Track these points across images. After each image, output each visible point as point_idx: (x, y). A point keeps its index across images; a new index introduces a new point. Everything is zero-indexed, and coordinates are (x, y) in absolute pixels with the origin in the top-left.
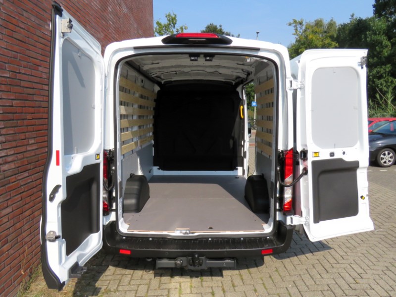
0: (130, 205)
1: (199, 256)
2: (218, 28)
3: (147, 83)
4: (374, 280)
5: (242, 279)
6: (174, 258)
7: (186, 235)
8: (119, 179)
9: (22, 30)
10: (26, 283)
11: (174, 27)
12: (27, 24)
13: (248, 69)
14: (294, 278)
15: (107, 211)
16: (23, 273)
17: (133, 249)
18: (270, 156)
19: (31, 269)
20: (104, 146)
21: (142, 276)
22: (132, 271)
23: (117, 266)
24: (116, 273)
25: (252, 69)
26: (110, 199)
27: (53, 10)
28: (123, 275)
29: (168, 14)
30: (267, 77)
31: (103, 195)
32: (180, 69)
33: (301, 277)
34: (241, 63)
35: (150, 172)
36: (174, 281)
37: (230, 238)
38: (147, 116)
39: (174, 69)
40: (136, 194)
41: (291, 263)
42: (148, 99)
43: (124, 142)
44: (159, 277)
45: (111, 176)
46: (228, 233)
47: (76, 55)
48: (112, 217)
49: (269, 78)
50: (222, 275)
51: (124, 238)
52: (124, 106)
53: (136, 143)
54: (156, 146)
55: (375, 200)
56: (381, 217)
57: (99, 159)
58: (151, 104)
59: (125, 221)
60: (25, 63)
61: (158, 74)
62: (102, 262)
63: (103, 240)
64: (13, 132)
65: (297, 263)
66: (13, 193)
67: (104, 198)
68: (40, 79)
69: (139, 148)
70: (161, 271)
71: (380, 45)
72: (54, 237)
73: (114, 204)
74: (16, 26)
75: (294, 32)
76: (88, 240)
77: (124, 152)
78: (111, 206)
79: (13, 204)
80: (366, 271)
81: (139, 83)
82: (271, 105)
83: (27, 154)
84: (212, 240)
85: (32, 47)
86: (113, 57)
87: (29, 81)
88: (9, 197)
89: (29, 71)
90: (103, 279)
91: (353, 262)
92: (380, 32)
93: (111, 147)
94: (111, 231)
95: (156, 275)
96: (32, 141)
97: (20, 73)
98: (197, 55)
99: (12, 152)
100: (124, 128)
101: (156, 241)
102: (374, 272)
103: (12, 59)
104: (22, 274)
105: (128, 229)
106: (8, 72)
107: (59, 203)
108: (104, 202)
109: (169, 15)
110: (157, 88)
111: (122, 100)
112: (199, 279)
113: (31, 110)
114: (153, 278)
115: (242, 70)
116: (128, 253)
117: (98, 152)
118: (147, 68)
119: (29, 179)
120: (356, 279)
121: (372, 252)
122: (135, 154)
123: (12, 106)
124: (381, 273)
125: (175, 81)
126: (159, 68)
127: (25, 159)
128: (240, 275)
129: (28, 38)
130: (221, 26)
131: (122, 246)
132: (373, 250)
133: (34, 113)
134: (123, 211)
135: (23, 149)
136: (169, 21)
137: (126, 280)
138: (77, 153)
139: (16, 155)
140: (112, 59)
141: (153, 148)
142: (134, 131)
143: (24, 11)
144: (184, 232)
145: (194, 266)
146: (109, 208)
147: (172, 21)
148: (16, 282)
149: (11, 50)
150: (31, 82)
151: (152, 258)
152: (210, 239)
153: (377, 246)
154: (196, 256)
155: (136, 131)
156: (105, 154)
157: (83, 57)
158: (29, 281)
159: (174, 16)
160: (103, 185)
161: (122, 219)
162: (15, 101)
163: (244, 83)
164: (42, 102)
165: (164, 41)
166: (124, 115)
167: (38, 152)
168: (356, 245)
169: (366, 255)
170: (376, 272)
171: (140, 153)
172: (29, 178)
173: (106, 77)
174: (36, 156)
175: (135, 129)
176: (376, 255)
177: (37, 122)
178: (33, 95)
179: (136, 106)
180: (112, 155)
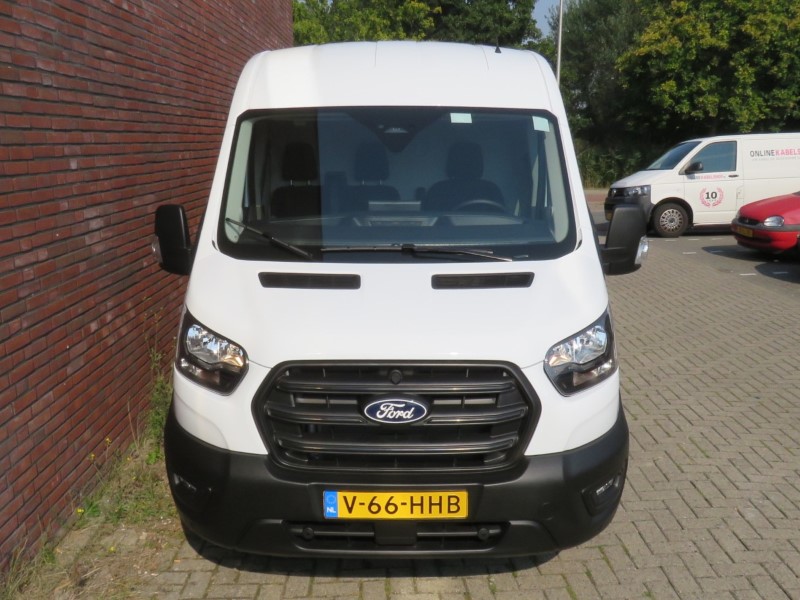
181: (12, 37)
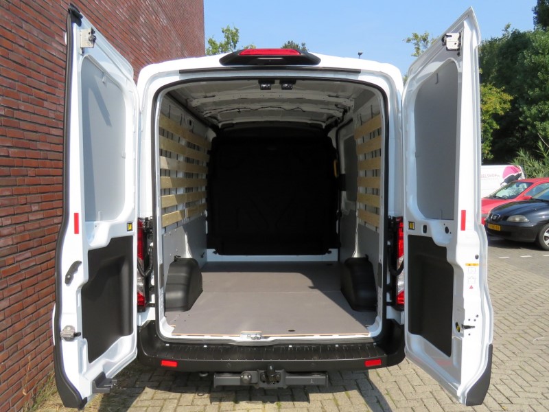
0: (175, 300)
1: (275, 369)
2: (301, 47)
3: (198, 126)
4: (530, 405)
5: (337, 405)
6: (239, 373)
7: (256, 340)
8: (159, 262)
9: (21, 49)
10: (29, 409)
11: (235, 46)
12: (27, 40)
13: (344, 104)
14: (412, 404)
15: (143, 306)
16: (25, 394)
17: (181, 359)
18: (376, 228)
19: (35, 389)
20: (139, 213)
21: (193, 401)
22: (178, 395)
23: (157, 386)
24: (155, 398)
25: (350, 103)
26: (148, 290)
27: (69, 16)
28: (165, 400)
29: (225, 29)
30: (372, 113)
31: (137, 283)
32: (245, 105)
33: (423, 402)
34: (335, 94)
35: (202, 257)
36: (239, 408)
37: (320, 344)
38: (197, 175)
39: (236, 106)
40: (184, 284)
41: (408, 384)
42: (198, 149)
43: (165, 209)
44: (218, 403)
45: (148, 256)
46: (317, 337)
47: (99, 80)
48: (151, 314)
49: (375, 114)
50: (308, 400)
51: (168, 345)
52: (166, 157)
53: (182, 212)
54: (210, 219)
55: (534, 297)
56: (543, 320)
57: (131, 230)
58: (203, 157)
59: (169, 322)
60: (26, 96)
61: (213, 112)
62: (135, 383)
63: (138, 346)
64: (9, 194)
65: (418, 384)
66: (10, 280)
67: (138, 286)
68: (46, 119)
69: (186, 220)
70: (220, 395)
71: (543, 70)
72: (72, 334)
73: (153, 297)
74: (13, 42)
75: (414, 52)
76: (117, 344)
77: (167, 223)
78: (149, 299)
79: (11, 295)
80: (518, 393)
81: (186, 126)
82: (378, 153)
83: (29, 226)
84: (294, 348)
85: (34, 73)
86: (150, 85)
87: (31, 122)
88: (5, 285)
89: (31, 108)
90: (137, 405)
91: (499, 381)
92: (544, 50)
93: (148, 214)
94: (149, 334)
95: (212, 400)
96: (35, 208)
97: (18, 110)
98: (270, 81)
99: (9, 222)
100: (165, 190)
101: (212, 349)
102: (530, 395)
103: (8, 89)
104: (24, 396)
105: (173, 332)
106: (3, 108)
107: (79, 287)
108: (138, 293)
109: (228, 30)
110: (212, 135)
111: (162, 147)
112: (274, 405)
113: (34, 163)
114: (209, 404)
115: (336, 105)
116: (174, 365)
117: (130, 220)
118: (198, 104)
119: (32, 261)
120: (503, 405)
121: (527, 368)
122: (181, 228)
123: (8, 156)
124: (539, 396)
125: (237, 124)
126: (215, 103)
127: (27, 233)
128: (335, 399)
129: (29, 60)
130: (303, 45)
131: (164, 355)
132: (530, 365)
133: (38, 168)
134: (166, 309)
135: (23, 218)
136: (228, 38)
137: (171, 406)
138: (101, 220)
139: (14, 227)
140: (148, 88)
141: (207, 223)
142: (179, 195)
143: (23, 22)
144: (254, 336)
145: (269, 382)
146: (145, 302)
147: (232, 37)
148: (15, 406)
149: (7, 78)
150: (33, 122)
151: (208, 372)
152: (290, 346)
153: (535, 361)
154: (271, 368)
155: (183, 195)
156: (140, 224)
157: (109, 84)
158: (33, 406)
159: (234, 31)
160: (138, 267)
161: (164, 318)
162: (12, 150)
163: (339, 126)
164: (49, 152)
165: (223, 61)
166: (166, 170)
167: (43, 223)
168: (505, 358)
169: (518, 372)
170: (534, 396)
171: (188, 228)
172: (31, 259)
173: (140, 113)
174: (41, 229)
175: (181, 191)
176: (533, 372)
177: (43, 180)
178: (37, 141)
179: (181, 159)
180: (150, 225)
181: (55, 105)
